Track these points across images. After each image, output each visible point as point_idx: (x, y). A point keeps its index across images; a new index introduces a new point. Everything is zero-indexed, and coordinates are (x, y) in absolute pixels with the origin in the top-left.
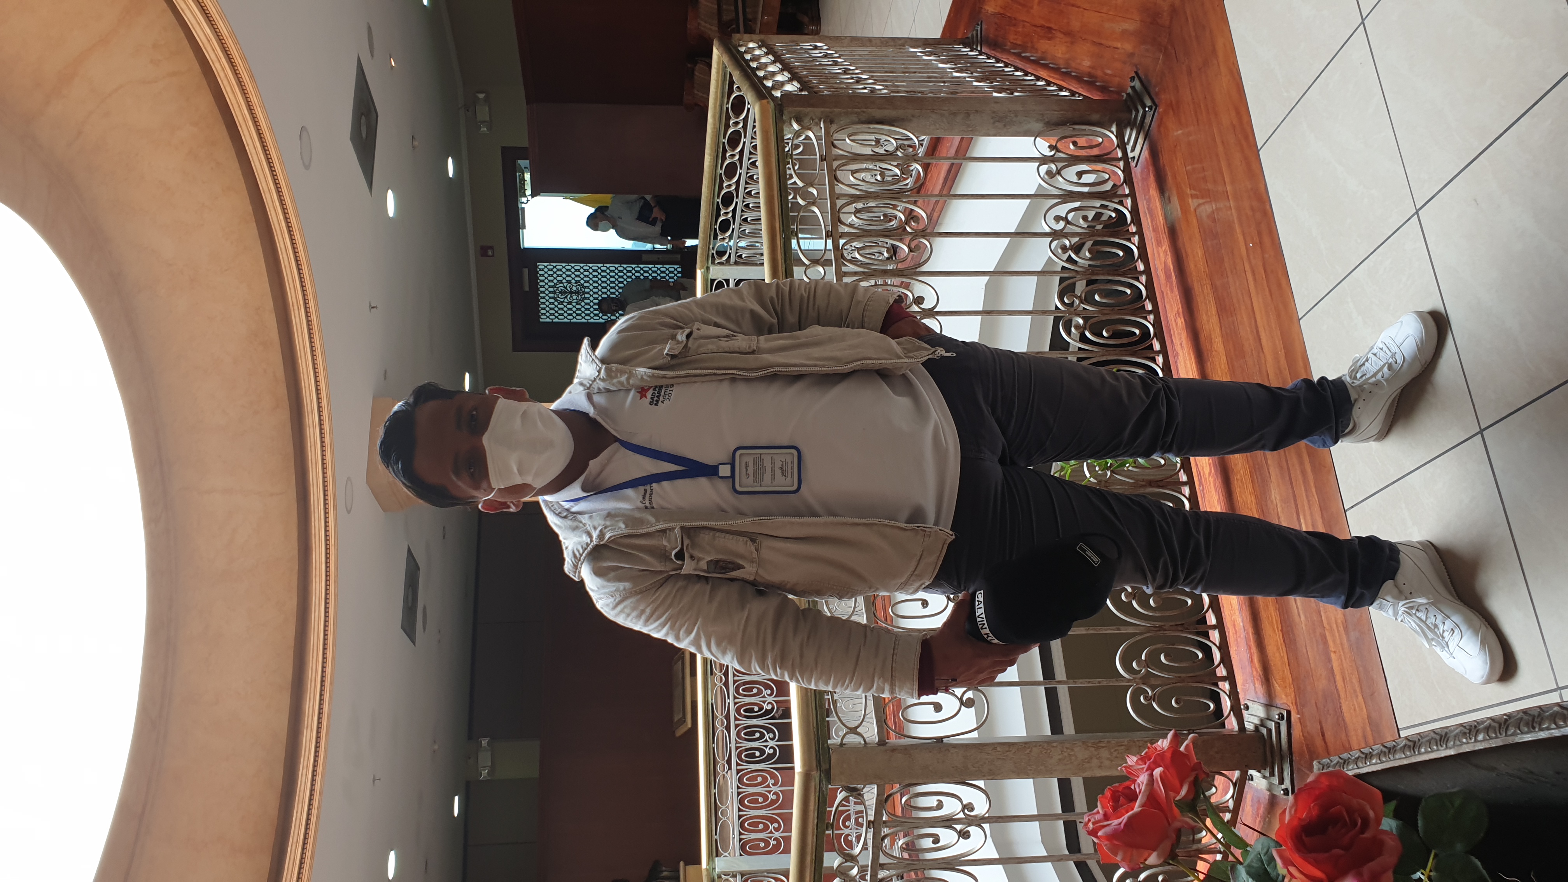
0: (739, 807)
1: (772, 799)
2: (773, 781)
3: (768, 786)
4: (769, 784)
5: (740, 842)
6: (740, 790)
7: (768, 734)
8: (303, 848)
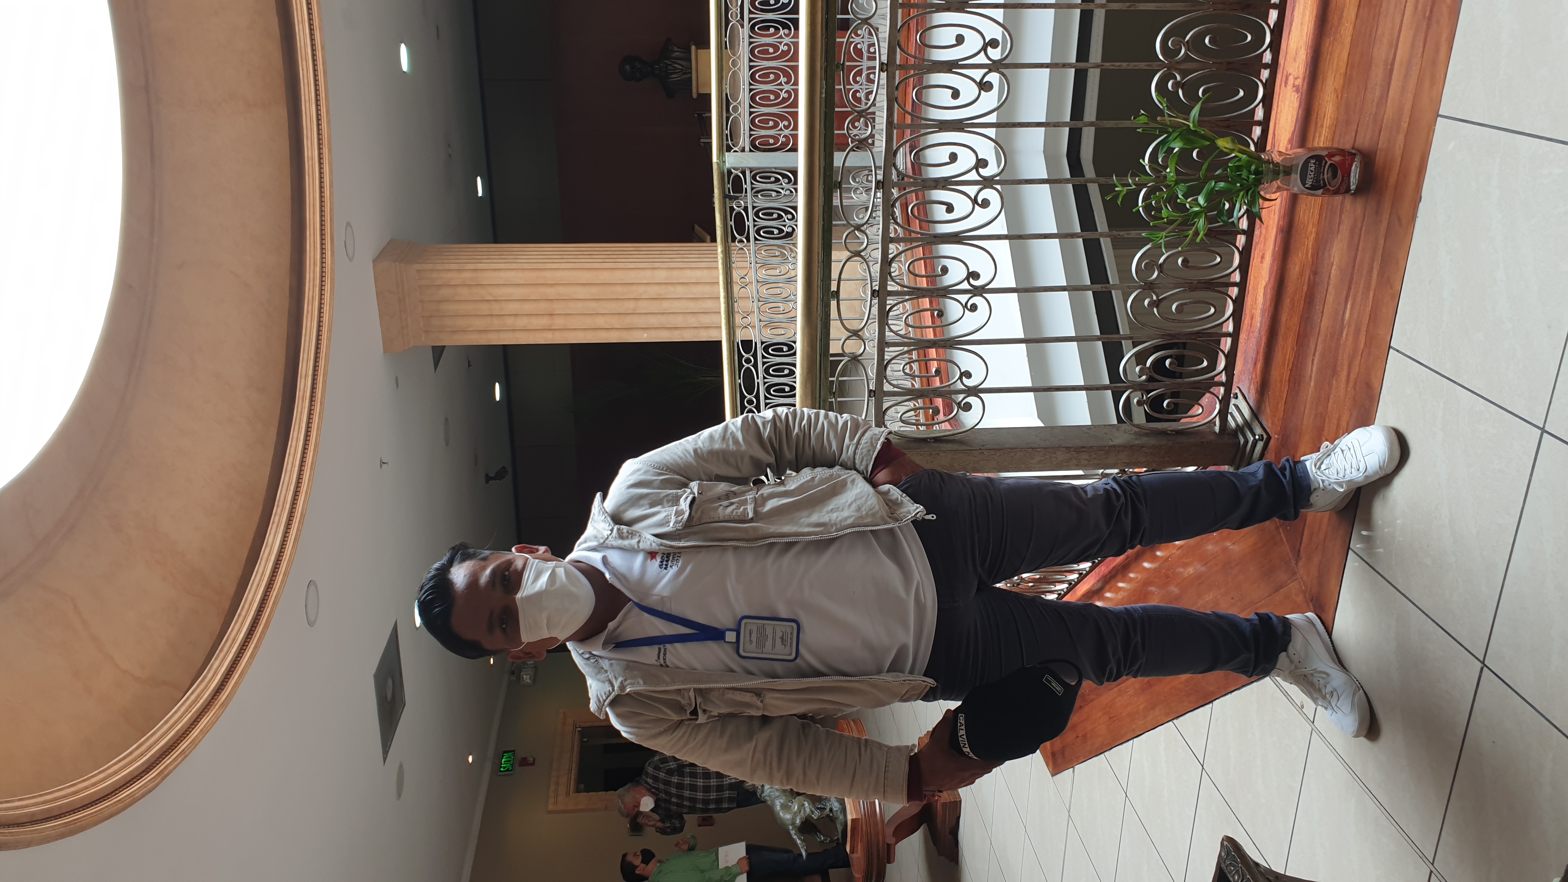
0: (750, 104)
1: (783, 97)
2: (786, 79)
3: (781, 84)
4: (781, 82)
5: (750, 138)
6: (752, 87)
7: (783, 29)
8: (317, 105)
